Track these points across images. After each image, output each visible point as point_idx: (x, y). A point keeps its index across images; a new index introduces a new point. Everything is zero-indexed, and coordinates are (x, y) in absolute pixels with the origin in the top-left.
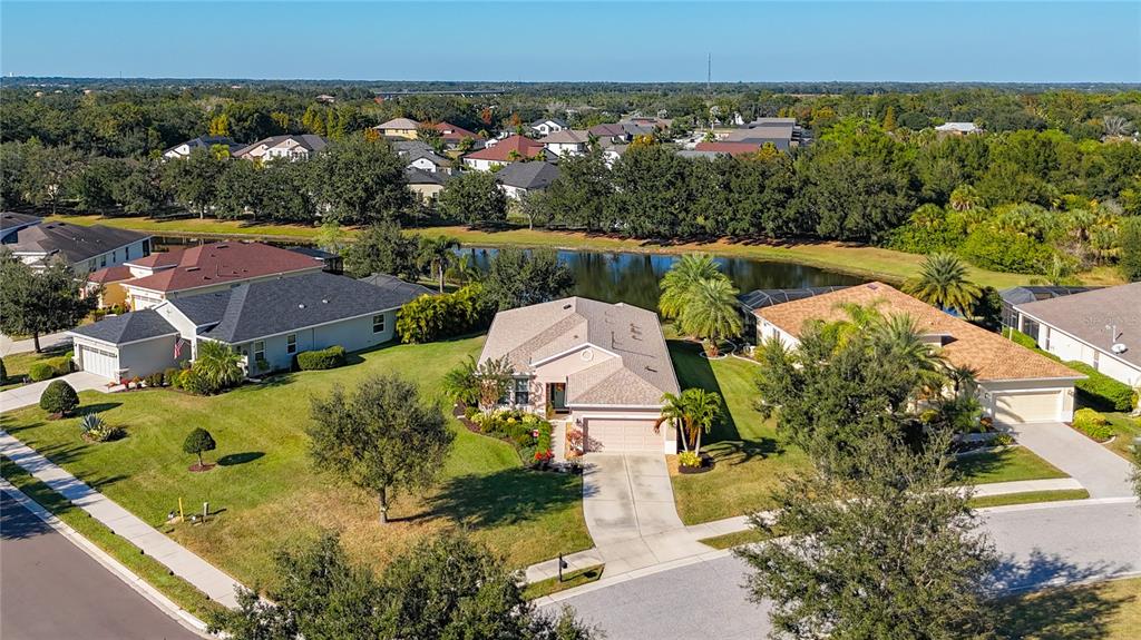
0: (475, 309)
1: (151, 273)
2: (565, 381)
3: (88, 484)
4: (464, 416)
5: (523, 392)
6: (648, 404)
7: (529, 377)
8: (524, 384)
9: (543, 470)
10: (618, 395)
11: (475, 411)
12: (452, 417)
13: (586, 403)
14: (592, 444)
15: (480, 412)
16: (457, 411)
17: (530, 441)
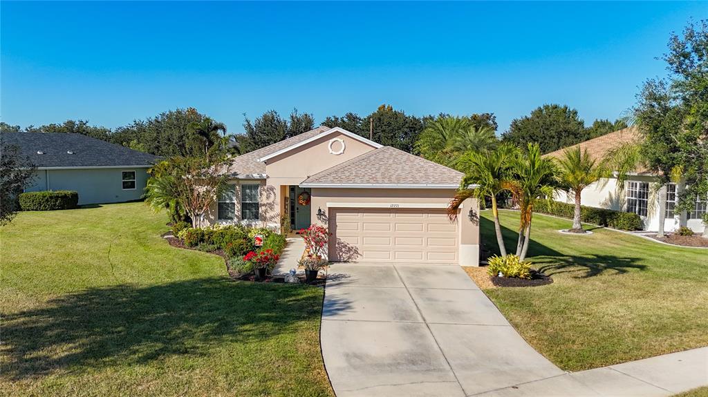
4: (173, 236)
5: (252, 204)
6: (433, 183)
7: (259, 182)
8: (253, 192)
9: (257, 280)
10: (383, 174)
11: (185, 227)
12: (158, 237)
13: (333, 182)
14: (342, 251)
15: (192, 227)
16: (169, 233)
17: (247, 248)
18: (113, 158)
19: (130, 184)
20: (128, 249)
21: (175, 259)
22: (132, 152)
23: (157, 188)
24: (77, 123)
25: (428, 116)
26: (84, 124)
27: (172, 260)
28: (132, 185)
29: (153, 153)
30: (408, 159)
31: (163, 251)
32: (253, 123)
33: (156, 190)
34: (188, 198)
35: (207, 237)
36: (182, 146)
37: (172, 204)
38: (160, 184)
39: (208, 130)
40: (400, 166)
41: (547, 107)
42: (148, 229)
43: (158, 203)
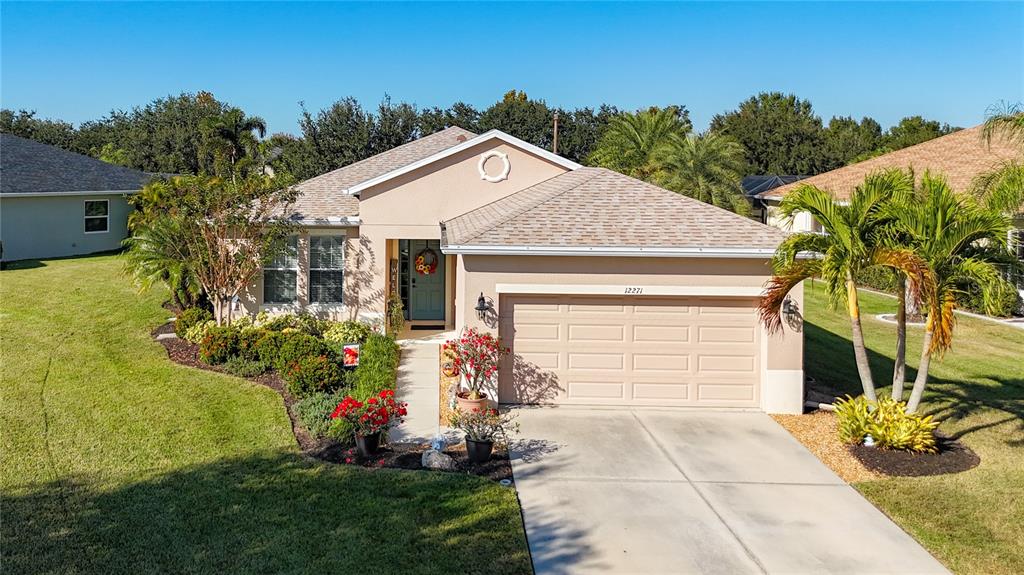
2: (436, 235)
4: (174, 335)
5: (329, 272)
6: (712, 245)
7: (343, 232)
8: (332, 251)
9: (361, 460)
10: (607, 226)
11: (200, 318)
12: (144, 335)
13: (510, 243)
14: (524, 383)
15: (214, 319)
16: (167, 327)
17: (330, 375)
18: (70, 177)
19: (98, 222)
20: (86, 371)
21: (181, 400)
22: (104, 165)
23: (147, 242)
24: (17, 114)
25: (584, 109)
26: (29, 117)
27: (174, 400)
28: (102, 224)
29: (141, 167)
30: (648, 195)
31: (156, 376)
32: (314, 118)
33: (144, 247)
34: (206, 263)
35: (243, 345)
36: (192, 154)
37: (176, 275)
38: (153, 234)
39: (236, 129)
40: (636, 209)
41: (764, 97)
42: (127, 318)
43: (147, 272)
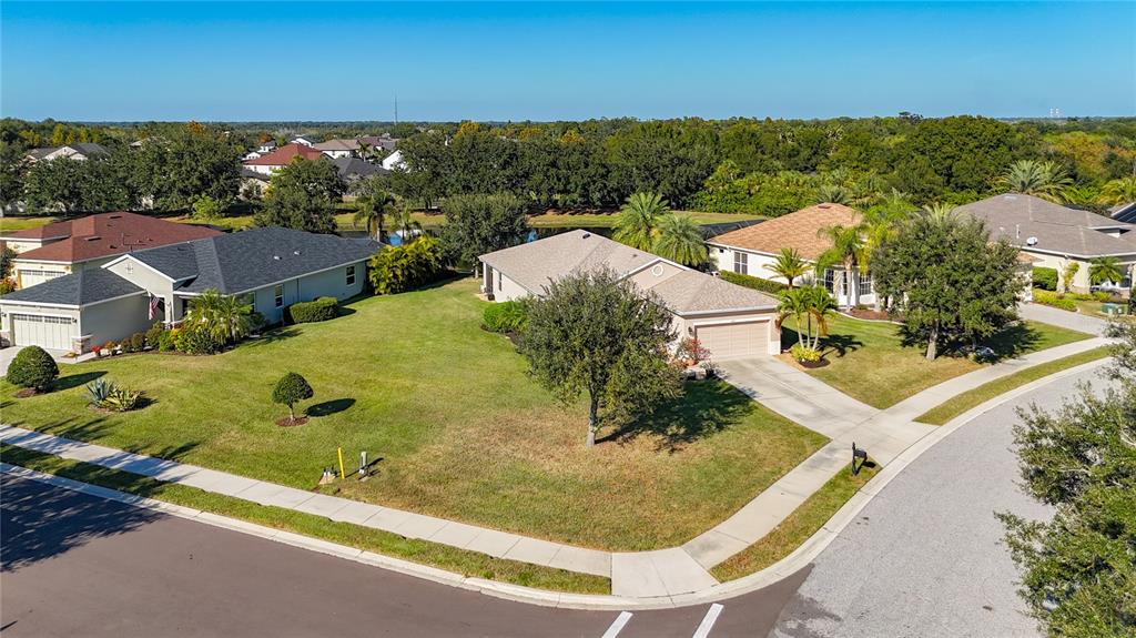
0: (437, 259)
1: (40, 245)
3: (153, 456)
13: (699, 310)
28: (352, 280)
